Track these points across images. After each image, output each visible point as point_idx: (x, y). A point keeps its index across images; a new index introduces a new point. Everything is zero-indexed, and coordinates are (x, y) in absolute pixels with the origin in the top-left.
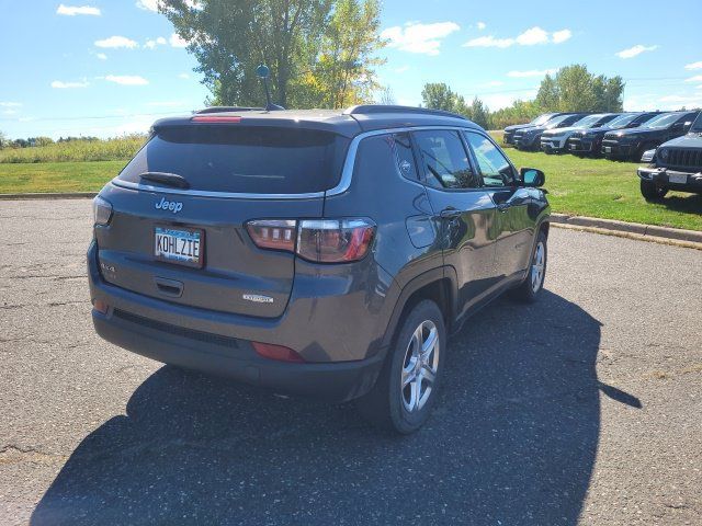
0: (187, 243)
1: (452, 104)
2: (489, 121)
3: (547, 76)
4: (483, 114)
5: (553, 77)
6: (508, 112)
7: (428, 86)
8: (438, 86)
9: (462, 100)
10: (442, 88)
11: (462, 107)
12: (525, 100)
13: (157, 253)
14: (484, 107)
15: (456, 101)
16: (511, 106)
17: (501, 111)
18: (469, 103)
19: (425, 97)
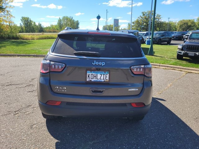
0: (103, 75)
1: (32, 24)
2: (44, 30)
3: (60, 18)
4: (42, 28)
5: (61, 19)
6: (49, 28)
7: (23, 18)
8: (26, 18)
9: (35, 23)
10: (28, 18)
11: (35, 25)
12: (54, 25)
13: (88, 80)
14: (42, 25)
15: (33, 23)
16: (50, 26)
17: (47, 27)
18: (37, 24)
19: (22, 21)
